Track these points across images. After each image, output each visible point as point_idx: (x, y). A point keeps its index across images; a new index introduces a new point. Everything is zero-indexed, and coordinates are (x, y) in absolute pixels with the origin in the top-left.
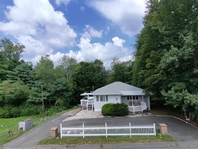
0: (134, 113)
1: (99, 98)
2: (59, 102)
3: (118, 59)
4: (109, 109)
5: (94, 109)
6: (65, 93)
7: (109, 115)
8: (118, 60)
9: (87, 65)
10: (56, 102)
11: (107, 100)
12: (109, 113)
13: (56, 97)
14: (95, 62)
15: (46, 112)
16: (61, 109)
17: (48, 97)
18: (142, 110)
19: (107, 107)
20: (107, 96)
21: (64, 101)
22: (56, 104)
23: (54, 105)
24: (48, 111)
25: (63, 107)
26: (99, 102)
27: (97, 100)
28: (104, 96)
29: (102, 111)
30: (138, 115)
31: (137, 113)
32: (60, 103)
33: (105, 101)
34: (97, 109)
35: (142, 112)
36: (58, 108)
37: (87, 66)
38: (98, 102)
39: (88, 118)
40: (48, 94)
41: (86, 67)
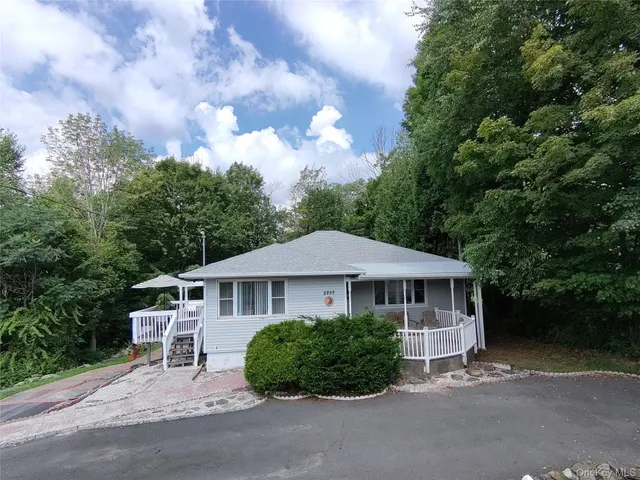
0: (427, 369)
1: (235, 299)
3: (317, 172)
4: (290, 351)
5: (203, 356)
6: (56, 283)
7: (291, 388)
8: (317, 176)
9: (192, 173)
11: (278, 306)
12: (290, 377)
14: (230, 172)
16: (29, 366)
18: (463, 351)
19: (281, 340)
20: (278, 284)
26: (237, 317)
27: (226, 308)
28: (263, 280)
29: (248, 368)
30: (446, 380)
31: (441, 366)
32: (21, 335)
33: (265, 312)
34: (225, 356)
35: (465, 360)
37: (192, 177)
38: (226, 319)
39: (156, 418)
41: (190, 182)
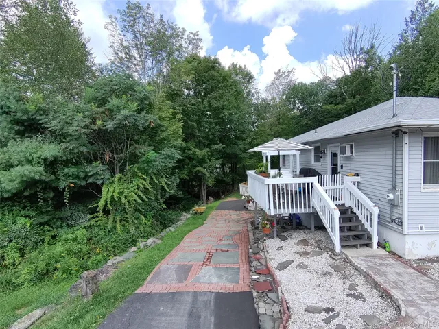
2: (121, 193)
10: (106, 194)
13: (97, 168)
15: (40, 258)
17: (51, 165)
21: (146, 191)
22: (101, 203)
23: (93, 211)
24: (59, 248)
25: (137, 219)
32: (124, 201)
36: (114, 228)
40: (50, 150)
